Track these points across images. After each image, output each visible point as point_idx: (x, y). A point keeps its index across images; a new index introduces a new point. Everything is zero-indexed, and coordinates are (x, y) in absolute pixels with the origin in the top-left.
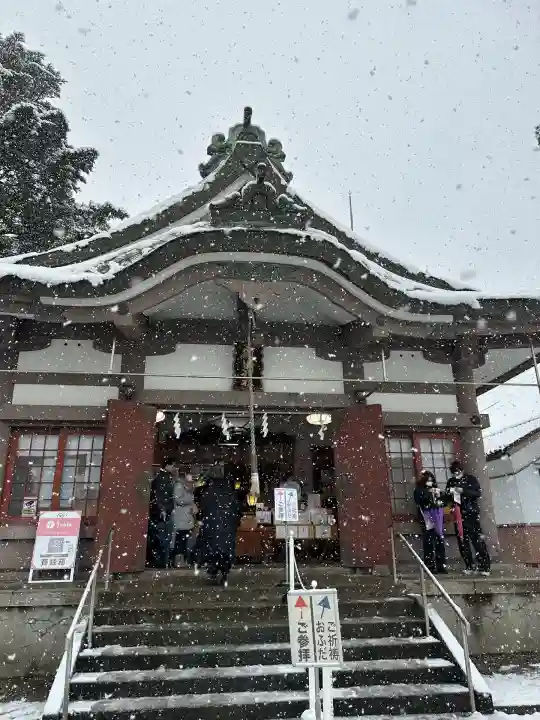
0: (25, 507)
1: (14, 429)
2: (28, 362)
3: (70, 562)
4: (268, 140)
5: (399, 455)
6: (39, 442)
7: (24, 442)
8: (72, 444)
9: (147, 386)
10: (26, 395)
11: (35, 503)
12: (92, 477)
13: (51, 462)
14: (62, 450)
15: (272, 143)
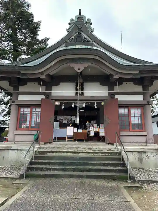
0: (23, 126)
1: (19, 106)
2: (22, 89)
4: (86, 19)
5: (124, 113)
6: (26, 110)
7: (22, 110)
8: (34, 110)
9: (52, 95)
11: (25, 125)
12: (39, 118)
13: (29, 115)
14: (31, 112)
15: (88, 20)
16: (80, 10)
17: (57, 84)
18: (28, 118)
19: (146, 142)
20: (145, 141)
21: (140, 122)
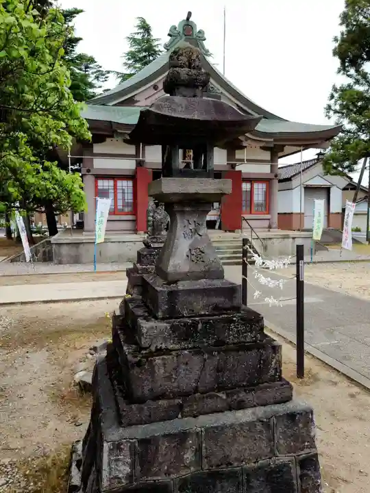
1: (96, 177)
2: (98, 148)
4: (198, 30)
5: (246, 190)
6: (106, 183)
7: (100, 183)
8: (119, 183)
13: (111, 191)
14: (115, 186)
15: (200, 32)
16: (190, 14)
19: (270, 227)
20: (267, 226)
21: (263, 202)
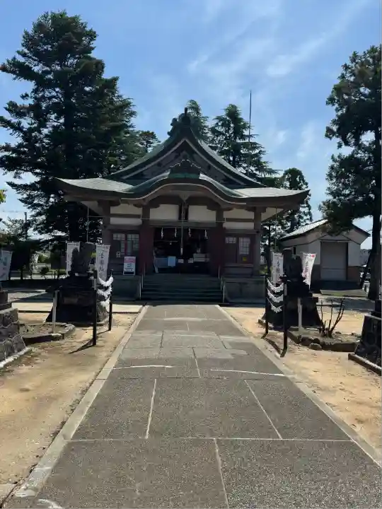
0: (117, 255)
1: (111, 232)
2: (113, 210)
3: (134, 270)
6: (119, 236)
7: (115, 236)
8: (129, 236)
10: (114, 221)
11: (120, 254)
12: (136, 246)
13: (123, 242)
14: (126, 238)
17: (157, 206)
18: (123, 246)
21: (248, 253)
